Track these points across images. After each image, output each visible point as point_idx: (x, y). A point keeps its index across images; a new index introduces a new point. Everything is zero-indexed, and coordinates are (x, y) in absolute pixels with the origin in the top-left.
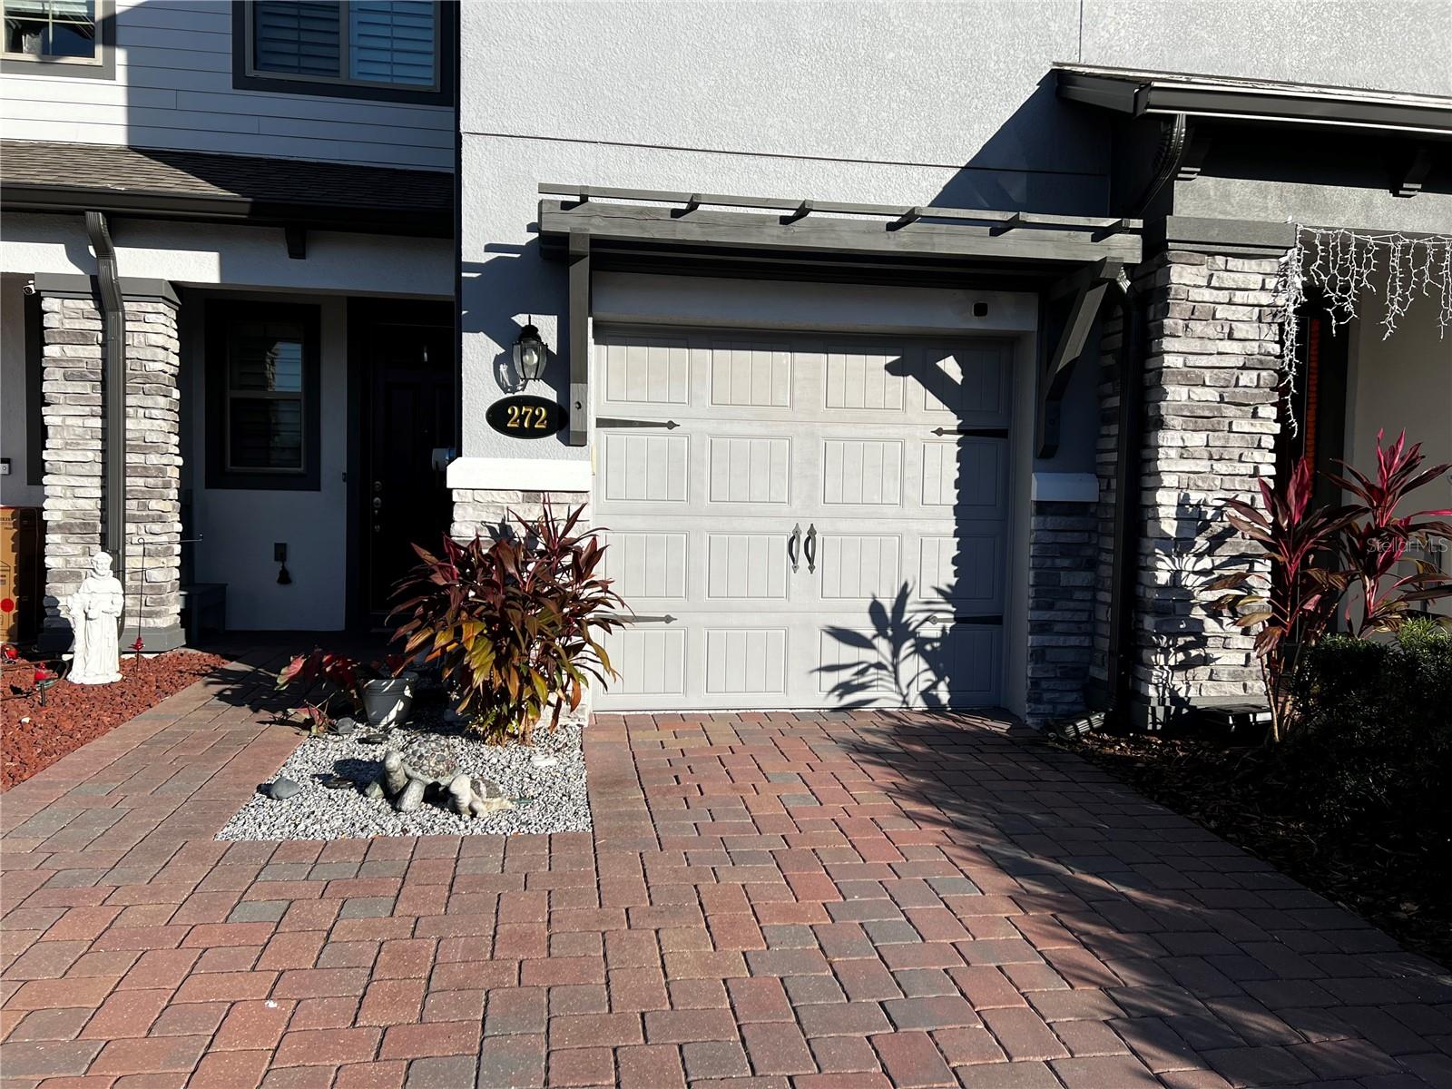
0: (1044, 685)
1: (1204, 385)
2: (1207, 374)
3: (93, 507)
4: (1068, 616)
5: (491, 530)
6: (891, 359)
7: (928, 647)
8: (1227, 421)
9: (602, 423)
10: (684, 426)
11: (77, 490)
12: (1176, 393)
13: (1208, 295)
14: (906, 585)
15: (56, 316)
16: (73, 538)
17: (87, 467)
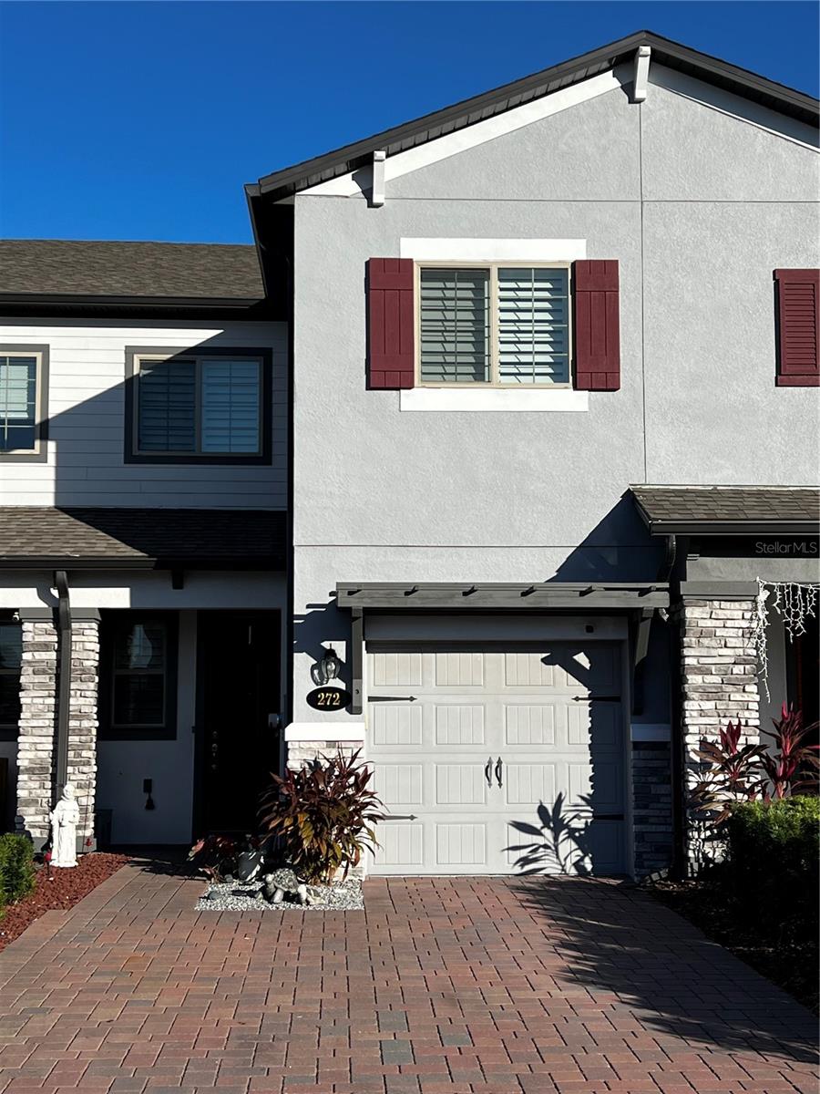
0: (645, 856)
1: (712, 674)
2: (713, 668)
3: (46, 756)
4: (657, 813)
5: (309, 764)
6: (544, 655)
7: (577, 834)
8: (728, 694)
9: (371, 699)
10: (420, 699)
11: (38, 745)
12: (694, 680)
13: (709, 623)
14: (560, 795)
15: (31, 634)
16: (34, 777)
17: (45, 730)
